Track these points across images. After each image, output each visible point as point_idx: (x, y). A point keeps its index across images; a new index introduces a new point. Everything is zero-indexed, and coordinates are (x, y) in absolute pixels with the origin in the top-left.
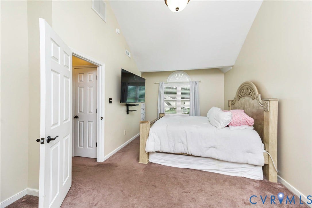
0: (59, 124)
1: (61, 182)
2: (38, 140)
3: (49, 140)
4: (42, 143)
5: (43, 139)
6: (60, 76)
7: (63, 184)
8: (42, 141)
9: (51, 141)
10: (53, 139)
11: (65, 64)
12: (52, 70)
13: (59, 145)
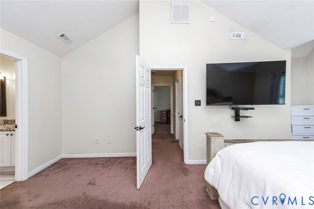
0: (145, 120)
1: (147, 160)
2: (136, 128)
3: (141, 128)
4: (138, 130)
5: (138, 127)
6: (145, 88)
7: (148, 160)
8: (137, 129)
9: (141, 129)
10: (143, 128)
11: (147, 79)
12: (141, 85)
13: (145, 133)
